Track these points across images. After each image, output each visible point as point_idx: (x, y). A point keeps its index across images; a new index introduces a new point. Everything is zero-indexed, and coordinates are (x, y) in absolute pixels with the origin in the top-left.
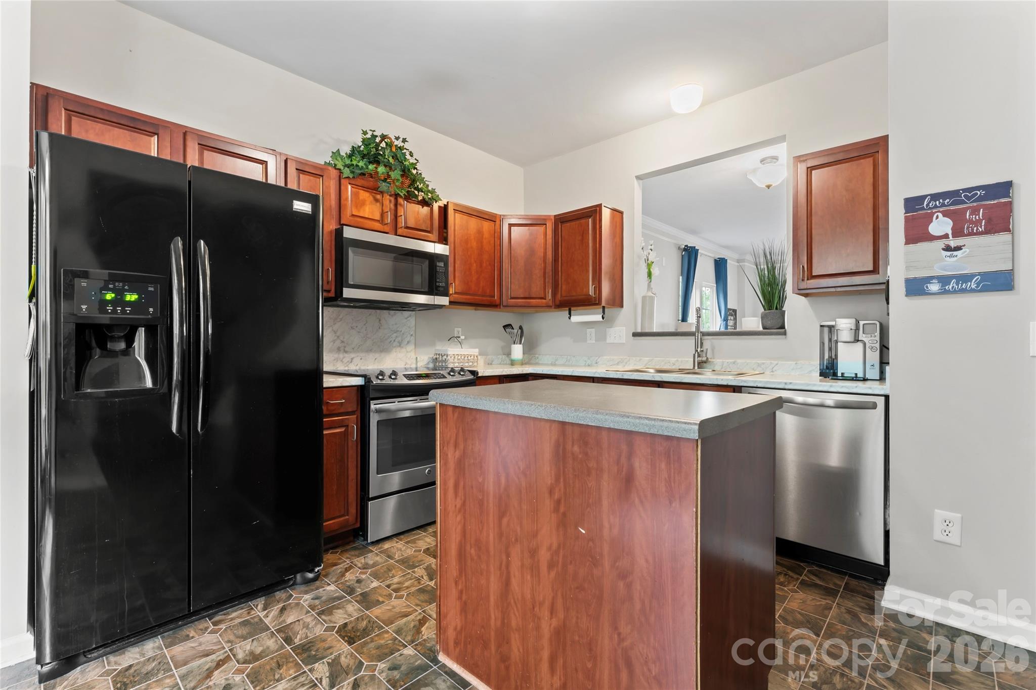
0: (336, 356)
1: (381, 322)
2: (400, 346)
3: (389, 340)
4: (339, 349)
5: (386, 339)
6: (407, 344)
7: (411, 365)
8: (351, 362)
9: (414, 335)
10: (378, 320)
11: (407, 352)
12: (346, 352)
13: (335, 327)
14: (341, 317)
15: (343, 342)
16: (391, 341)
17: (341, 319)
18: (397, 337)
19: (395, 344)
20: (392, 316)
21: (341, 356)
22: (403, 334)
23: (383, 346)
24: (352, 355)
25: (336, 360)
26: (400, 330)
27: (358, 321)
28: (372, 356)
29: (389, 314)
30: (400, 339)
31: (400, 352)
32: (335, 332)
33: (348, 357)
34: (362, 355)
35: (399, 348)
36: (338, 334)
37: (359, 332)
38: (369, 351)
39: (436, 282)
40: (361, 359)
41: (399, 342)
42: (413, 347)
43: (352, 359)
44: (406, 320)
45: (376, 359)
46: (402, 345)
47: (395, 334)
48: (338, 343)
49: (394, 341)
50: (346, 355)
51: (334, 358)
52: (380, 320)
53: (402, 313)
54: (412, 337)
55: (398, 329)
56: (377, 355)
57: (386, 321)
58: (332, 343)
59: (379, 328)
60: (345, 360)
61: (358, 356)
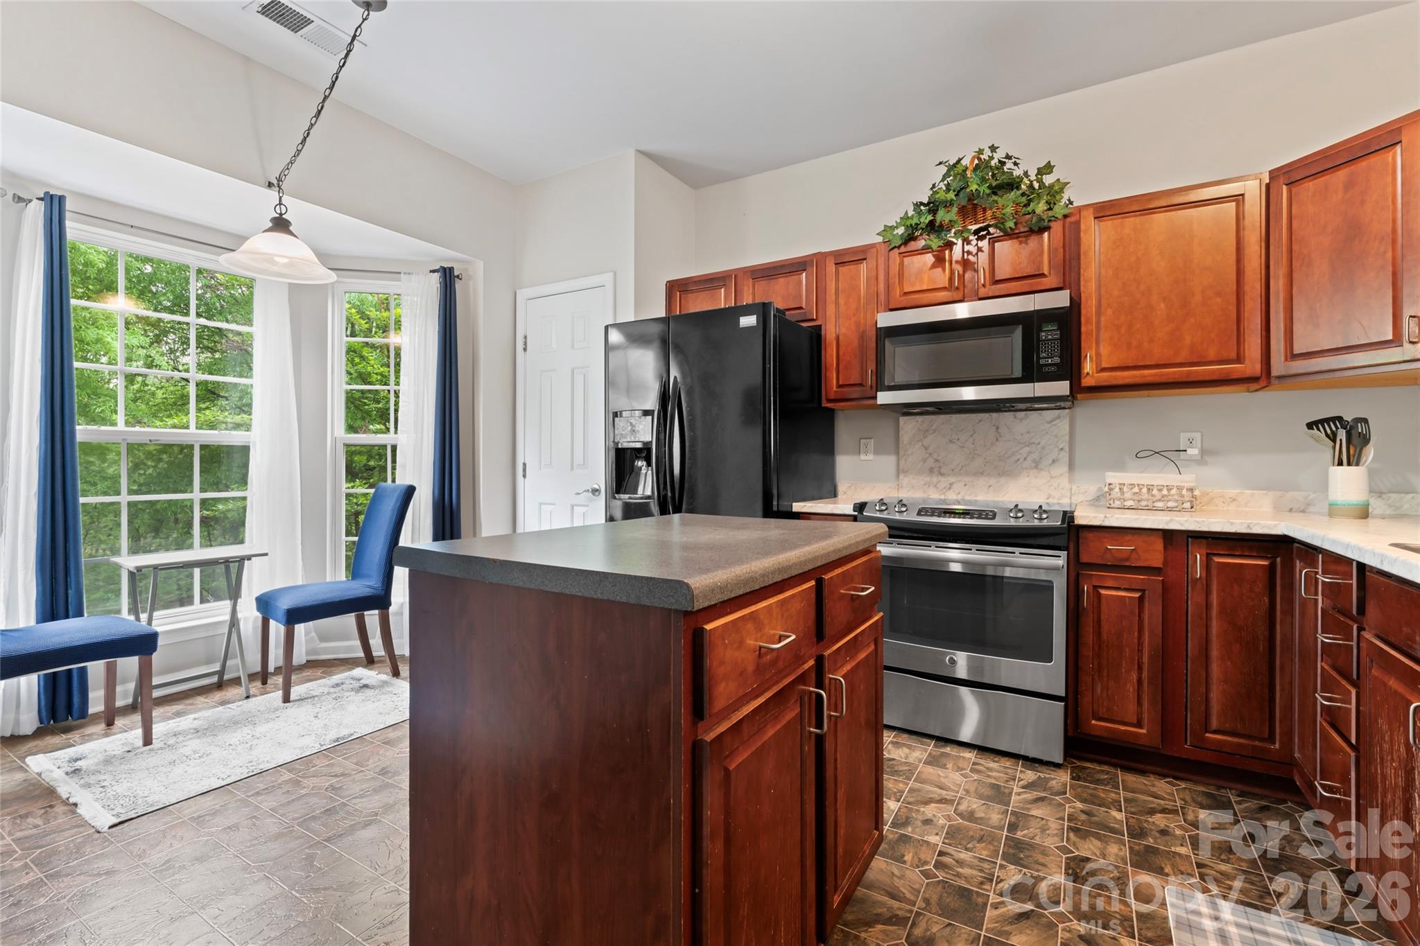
0: (928, 479)
1: (1000, 431)
2: (1036, 467)
3: (1015, 458)
4: (931, 470)
5: (1009, 457)
6: (1050, 465)
7: (1059, 499)
8: (950, 488)
9: (1067, 449)
10: (994, 428)
11: (1052, 477)
12: (942, 474)
13: (926, 442)
14: (934, 428)
15: (937, 461)
16: (1018, 460)
17: (935, 431)
18: (1030, 453)
19: (1028, 463)
20: (1021, 420)
21: (935, 479)
22: (1043, 448)
23: (1004, 468)
24: (952, 479)
25: (928, 484)
26: (1037, 442)
27: (961, 431)
28: (982, 481)
29: (1015, 417)
30: (1035, 456)
31: (1036, 477)
32: (926, 448)
33: (944, 482)
34: (967, 479)
35: (1035, 471)
36: (930, 450)
37: (963, 447)
38: (979, 473)
39: (1039, 358)
40: (965, 485)
41: (1034, 461)
42: (1066, 469)
43: (951, 484)
44: (1049, 425)
45: (990, 486)
46: (1039, 467)
47: (1027, 449)
48: (930, 463)
49: (1025, 459)
50: (942, 479)
51: (923, 482)
52: (997, 428)
53: (1040, 414)
54: (1063, 453)
55: (1033, 440)
56: (992, 481)
57: (1008, 428)
58: (922, 463)
59: (997, 440)
60: (941, 486)
61: (960, 481)
